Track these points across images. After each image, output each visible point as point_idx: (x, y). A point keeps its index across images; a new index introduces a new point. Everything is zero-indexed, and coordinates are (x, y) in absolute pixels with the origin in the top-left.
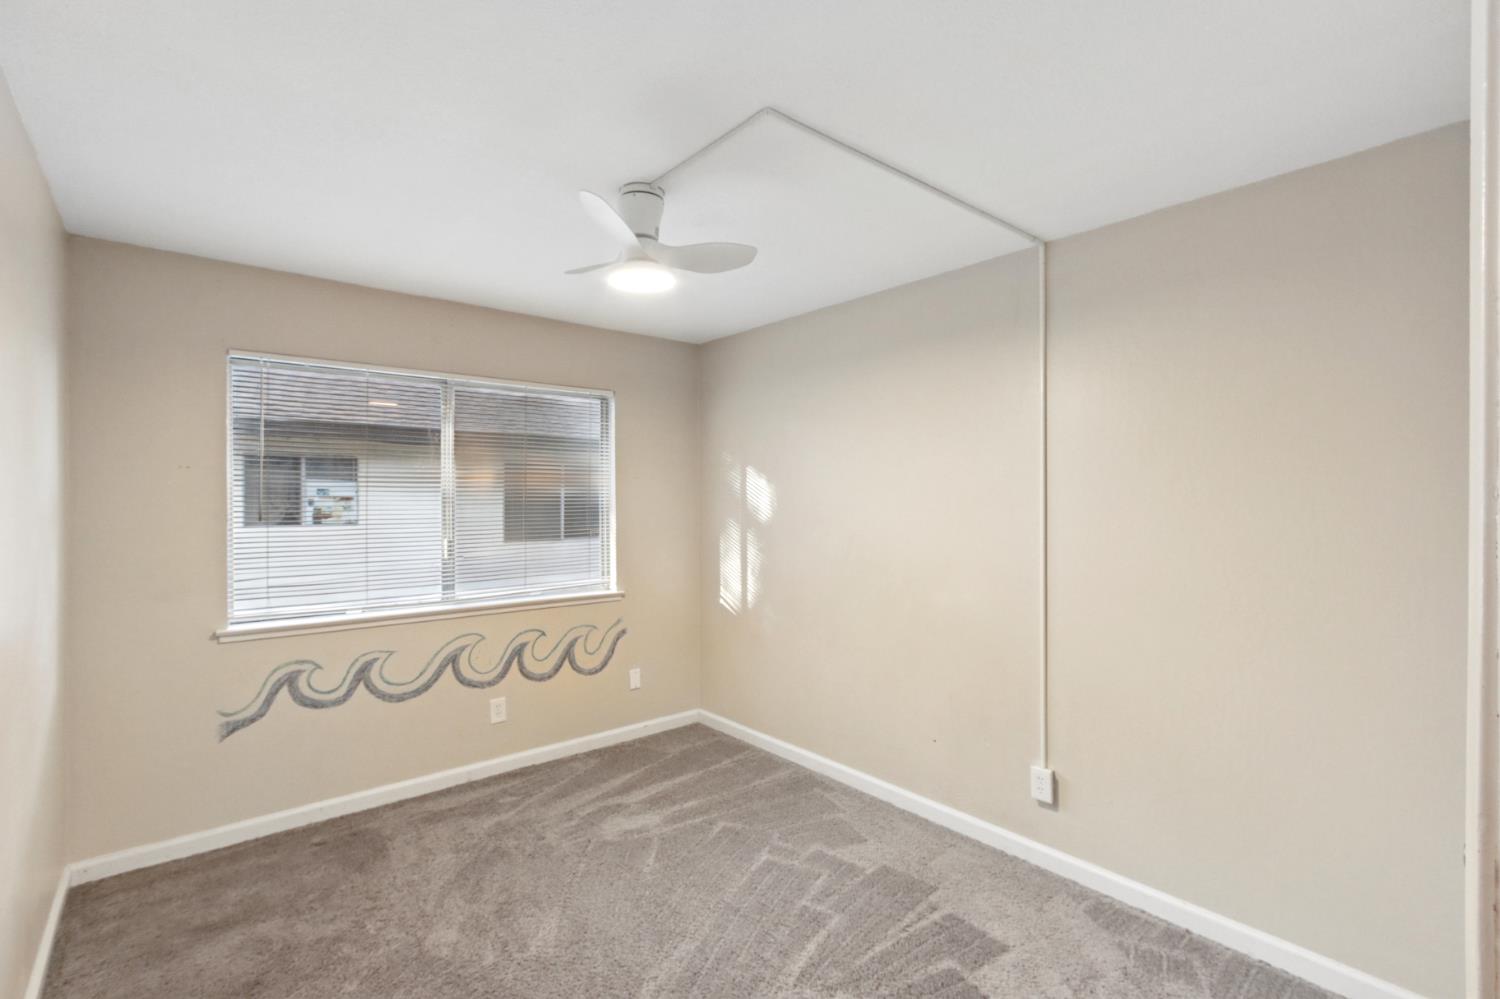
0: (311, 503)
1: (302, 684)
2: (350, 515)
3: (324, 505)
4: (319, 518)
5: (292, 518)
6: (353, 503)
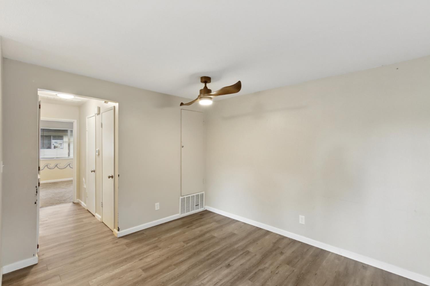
0: (53, 145)
1: (48, 166)
2: (62, 147)
3: (56, 145)
4: (55, 147)
5: (49, 147)
6: (62, 145)
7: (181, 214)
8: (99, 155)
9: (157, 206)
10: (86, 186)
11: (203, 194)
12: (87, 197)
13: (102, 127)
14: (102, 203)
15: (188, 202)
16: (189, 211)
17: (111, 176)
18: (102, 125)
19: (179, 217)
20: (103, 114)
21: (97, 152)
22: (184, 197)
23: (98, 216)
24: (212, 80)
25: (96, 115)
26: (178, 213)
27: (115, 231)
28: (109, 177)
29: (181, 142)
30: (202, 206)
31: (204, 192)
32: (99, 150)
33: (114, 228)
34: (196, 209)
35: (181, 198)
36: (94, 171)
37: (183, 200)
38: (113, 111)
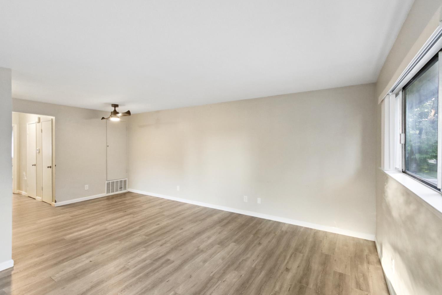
7: (107, 193)
8: (39, 152)
9: (87, 187)
10: (27, 178)
11: (126, 180)
12: (28, 186)
13: (42, 132)
14: (42, 187)
15: (113, 186)
16: (114, 192)
17: (49, 166)
18: (42, 131)
19: (105, 196)
20: (42, 123)
21: (37, 151)
22: (110, 181)
23: (39, 198)
24: (119, 106)
25: (37, 123)
26: (104, 193)
27: (54, 203)
28: (48, 167)
29: (107, 143)
30: (125, 188)
31: (127, 179)
32: (39, 149)
33: (52, 202)
34: (120, 191)
35: (107, 182)
36: (35, 165)
37: (108, 184)
38: (51, 121)
